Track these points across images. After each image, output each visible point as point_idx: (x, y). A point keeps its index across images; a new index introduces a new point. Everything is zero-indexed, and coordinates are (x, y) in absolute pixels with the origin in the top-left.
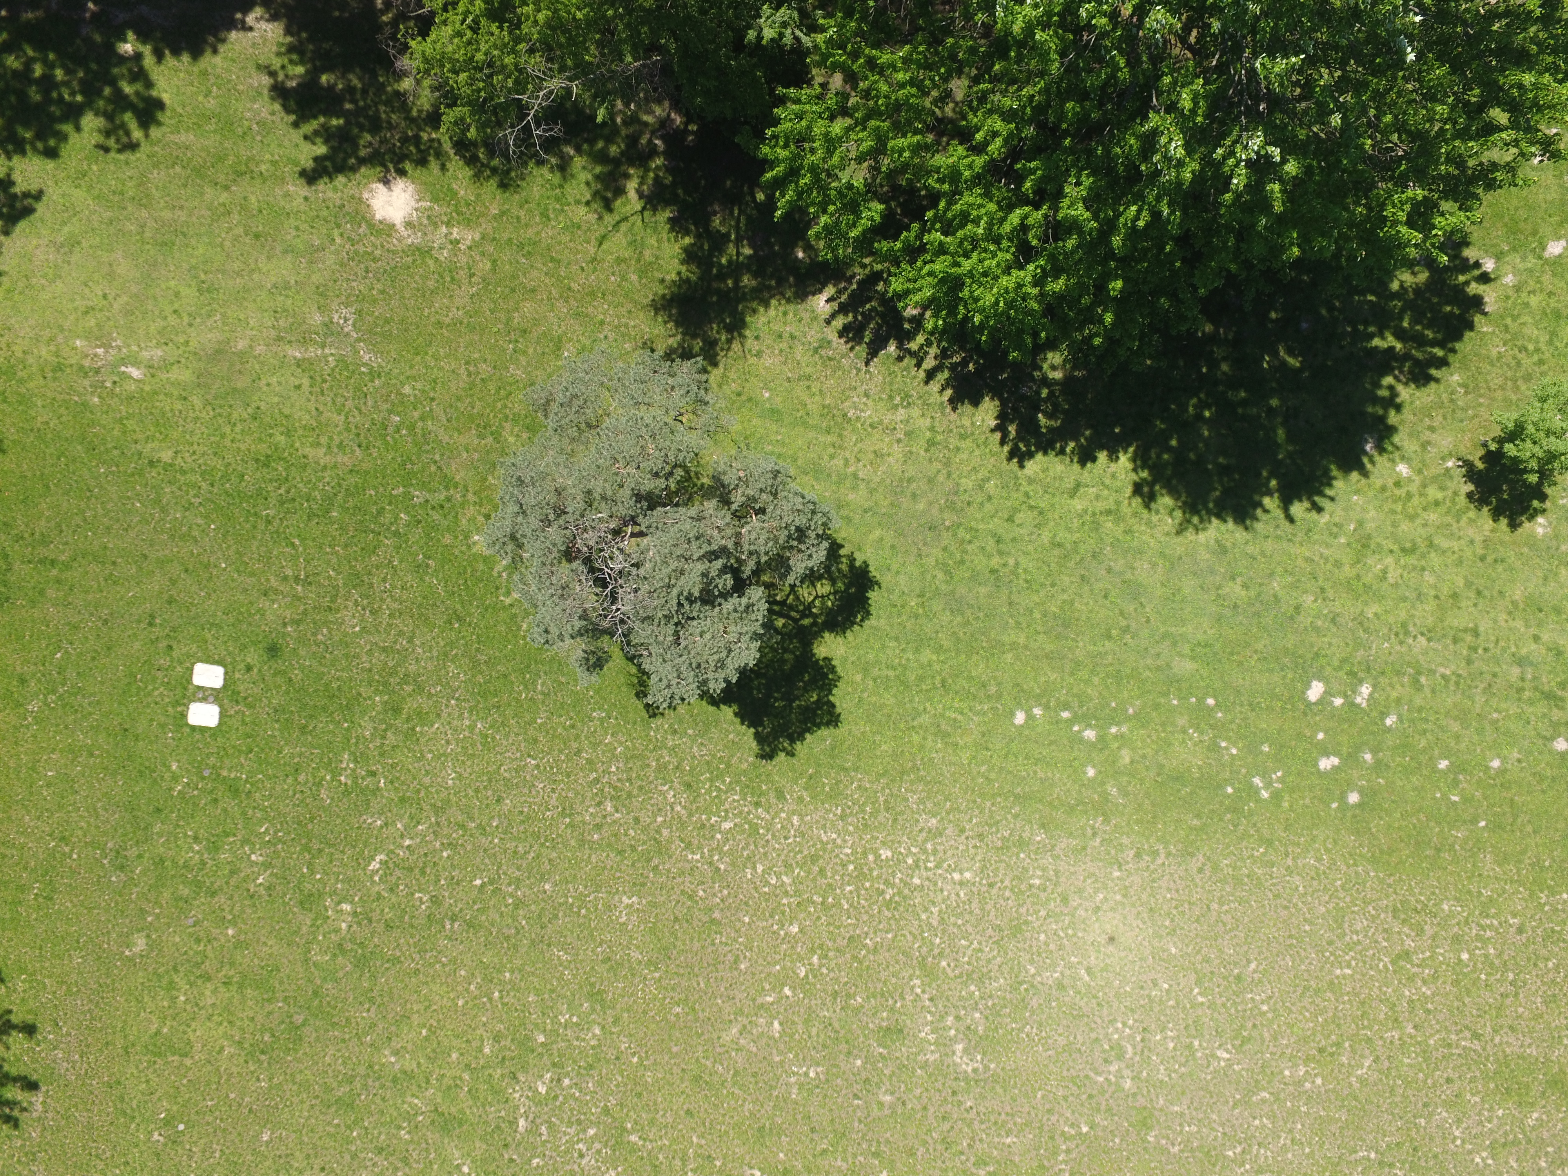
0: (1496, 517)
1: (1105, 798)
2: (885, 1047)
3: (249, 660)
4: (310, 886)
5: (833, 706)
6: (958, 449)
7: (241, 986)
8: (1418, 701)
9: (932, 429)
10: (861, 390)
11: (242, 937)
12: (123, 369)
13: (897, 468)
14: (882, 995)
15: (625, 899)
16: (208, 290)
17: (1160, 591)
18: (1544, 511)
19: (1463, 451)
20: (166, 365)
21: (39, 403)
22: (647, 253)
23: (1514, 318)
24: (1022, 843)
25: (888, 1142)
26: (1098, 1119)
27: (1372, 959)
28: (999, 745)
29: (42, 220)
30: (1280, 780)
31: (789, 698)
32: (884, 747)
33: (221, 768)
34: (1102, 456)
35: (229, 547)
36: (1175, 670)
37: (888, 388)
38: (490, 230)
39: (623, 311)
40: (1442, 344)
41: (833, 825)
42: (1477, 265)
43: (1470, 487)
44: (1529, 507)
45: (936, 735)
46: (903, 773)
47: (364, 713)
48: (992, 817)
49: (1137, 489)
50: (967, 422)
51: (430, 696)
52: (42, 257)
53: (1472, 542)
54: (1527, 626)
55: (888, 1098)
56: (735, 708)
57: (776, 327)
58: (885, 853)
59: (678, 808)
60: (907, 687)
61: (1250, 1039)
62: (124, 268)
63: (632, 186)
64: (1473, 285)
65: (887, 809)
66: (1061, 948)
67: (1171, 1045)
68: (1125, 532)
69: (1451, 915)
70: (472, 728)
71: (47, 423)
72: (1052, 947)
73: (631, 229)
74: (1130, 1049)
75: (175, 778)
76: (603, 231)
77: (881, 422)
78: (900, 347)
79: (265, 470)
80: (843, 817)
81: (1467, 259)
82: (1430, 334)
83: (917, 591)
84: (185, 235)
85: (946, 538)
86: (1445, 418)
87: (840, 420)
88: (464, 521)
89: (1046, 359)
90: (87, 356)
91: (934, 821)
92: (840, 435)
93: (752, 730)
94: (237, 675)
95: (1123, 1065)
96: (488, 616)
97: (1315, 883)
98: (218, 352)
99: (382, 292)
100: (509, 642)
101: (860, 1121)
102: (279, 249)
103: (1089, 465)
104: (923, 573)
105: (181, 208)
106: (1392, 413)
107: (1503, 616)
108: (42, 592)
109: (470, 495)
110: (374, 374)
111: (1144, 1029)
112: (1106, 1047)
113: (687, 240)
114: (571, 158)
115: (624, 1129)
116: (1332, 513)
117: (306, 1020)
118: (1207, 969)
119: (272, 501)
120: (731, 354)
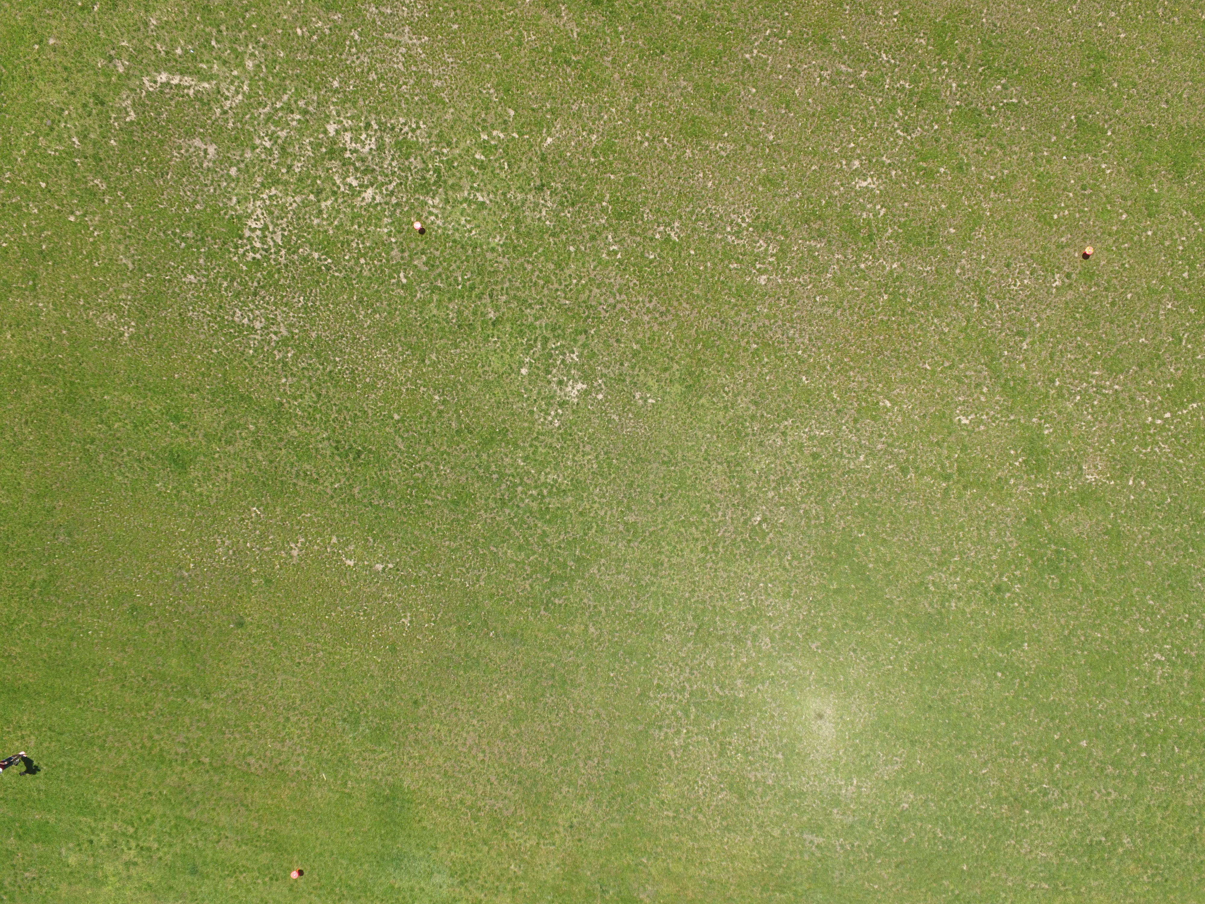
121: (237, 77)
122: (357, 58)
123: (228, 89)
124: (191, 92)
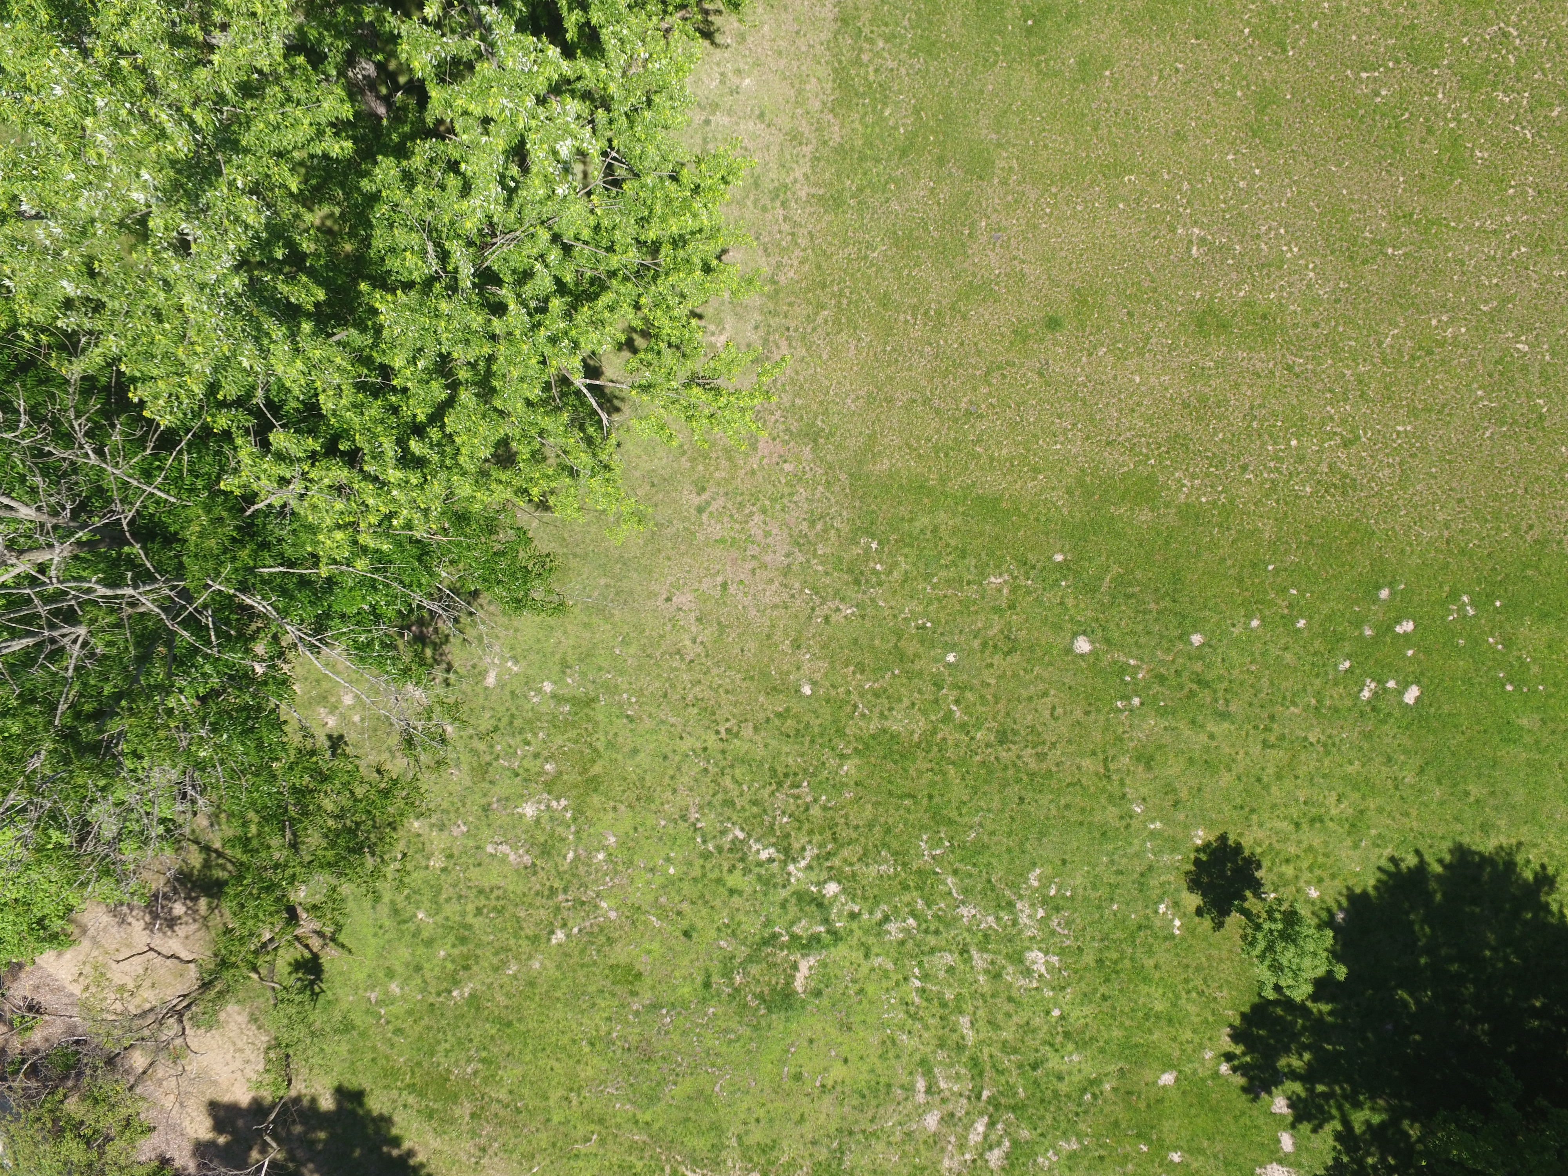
0: (1239, 847)
8: (1318, 682)
18: (1198, 850)
27: (1377, 440)
30: (1450, 612)
36: (1537, 717)
42: (1234, 1069)
43: (1258, 874)
44: (1210, 855)
53: (1261, 825)
61: (1497, 363)
69: (1303, 483)
82: (1279, 1011)
97: (1424, 513)
107: (1239, 758)
116: (1381, 857)
118: (1530, 431)
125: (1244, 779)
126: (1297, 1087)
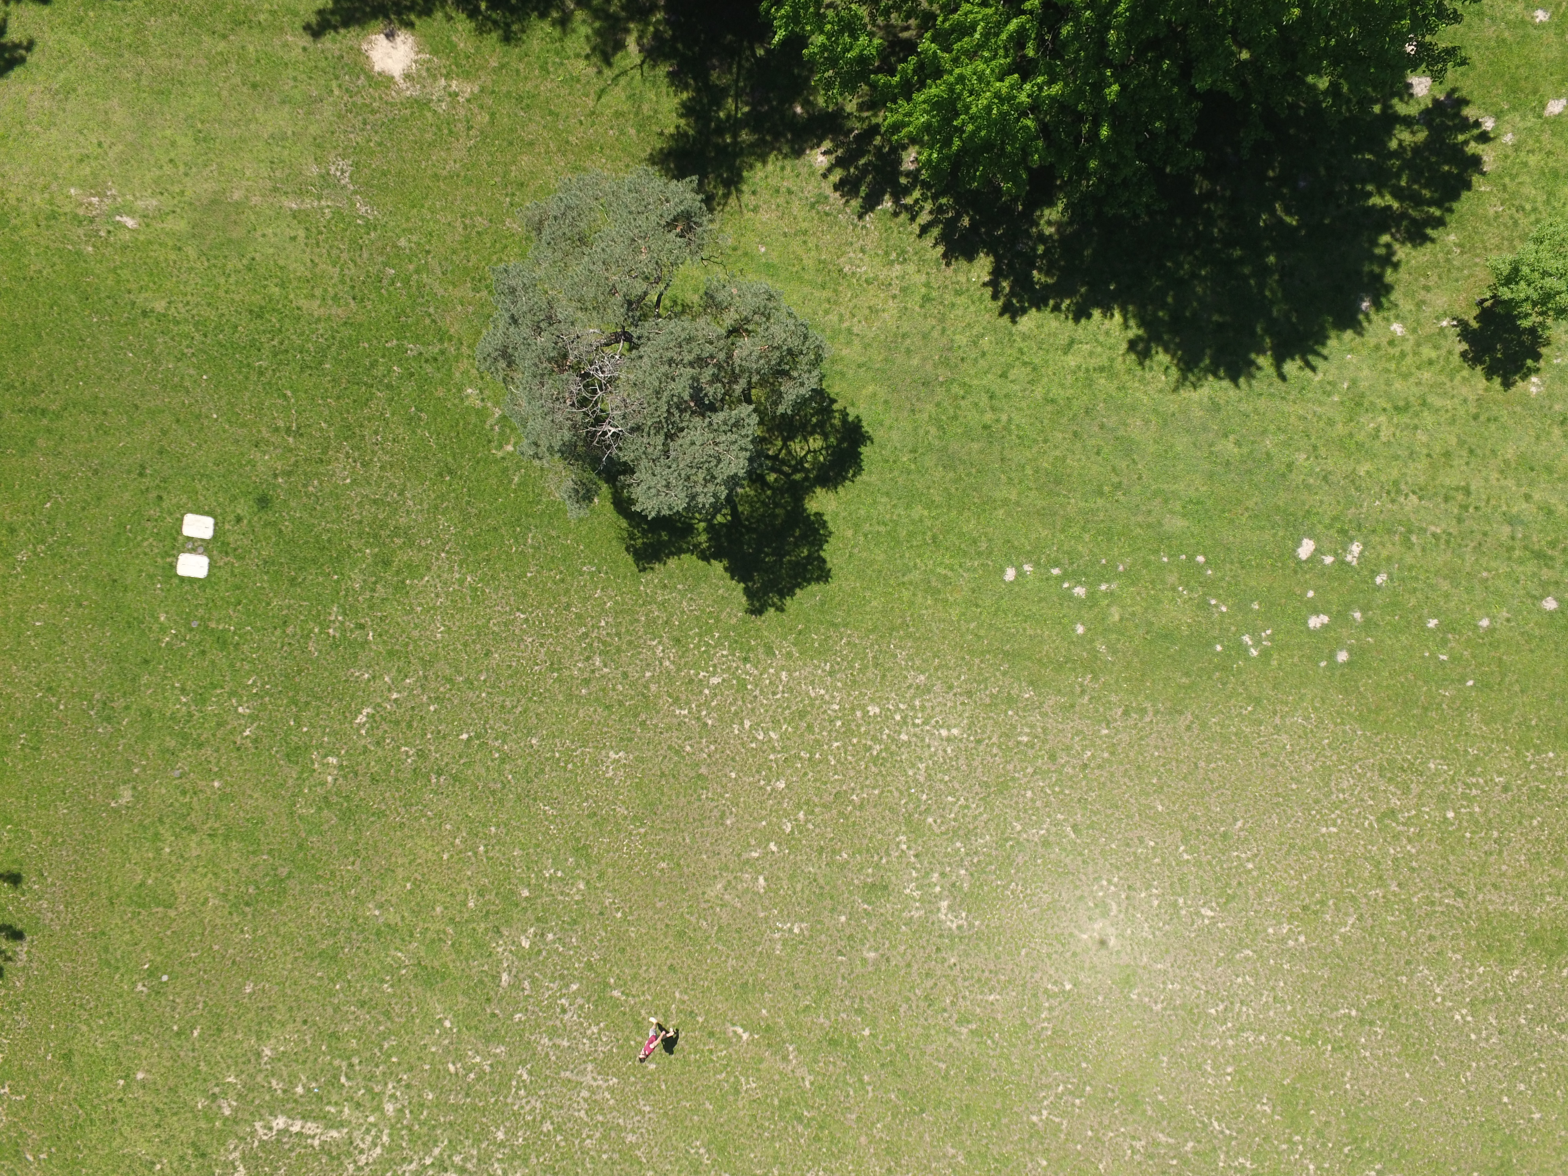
0: (1489, 376)
1: (1094, 654)
2: (869, 904)
3: (239, 511)
4: (296, 739)
5: (824, 561)
6: (953, 305)
7: (227, 838)
8: (1409, 560)
9: (927, 285)
10: (857, 246)
11: (228, 790)
12: (118, 218)
13: (892, 324)
14: (868, 851)
15: (612, 755)
16: (205, 140)
17: (1152, 449)
18: (1538, 370)
19: (1458, 310)
20: (161, 214)
21: (33, 251)
22: (646, 109)
23: (1513, 178)
24: (1010, 700)
25: (871, 999)
26: (1082, 976)
27: (1358, 817)
28: (988, 602)
29: (38, 66)
30: (1271, 638)
31: (780, 553)
32: (874, 603)
33: (209, 619)
34: (1097, 314)
35: (220, 398)
36: (1166, 527)
37: (884, 244)
38: (489, 83)
39: (621, 165)
40: (1439, 204)
41: (822, 682)
42: (1477, 124)
43: (1465, 346)
44: (1522, 366)
45: (926, 591)
46: (892, 629)
47: (354, 564)
48: (979, 674)
49: (1132, 345)
50: (962, 279)
51: (420, 549)
52: (37, 104)
53: (1465, 401)
54: (1519, 485)
55: (872, 955)
56: (726, 562)
57: (773, 182)
58: (873, 710)
59: (667, 663)
60: (898, 543)
61: (1234, 897)
62: (119, 116)
63: (631, 42)
64: (1473, 144)
65: (876, 665)
66: (1047, 805)
67: (1156, 903)
68: (1118, 388)
69: (1437, 774)
70: (461, 582)
71: (40, 272)
72: (1038, 804)
73: (629, 84)
74: (1114, 906)
75: (163, 630)
76: (601, 84)
77: (876, 278)
78: (896, 200)
79: (259, 321)
80: (831, 673)
81: (1467, 118)
82: (1427, 193)
83: (910, 447)
84: (181, 83)
85: (940, 393)
86: (1440, 278)
87: (835, 275)
88: (458, 375)
89: (1042, 216)
90: (81, 205)
91: (922, 677)
92: (835, 291)
93: (742, 585)
94: (227, 527)
95: (1108, 923)
96: (479, 468)
97: (1302, 742)
98: (214, 202)
99: (380, 144)
100: (500, 495)
101: (844, 978)
102: (276, 99)
103: (1083, 321)
104: (915, 429)
105: (178, 56)
106: (1389, 271)
107: (1495, 475)
108: (32, 442)
109: (465, 350)
110: (370, 227)
111: (1129, 887)
112: (1091, 904)
113: (685, 96)
114: (572, 12)
115: (607, 985)
116: (1325, 371)
117: (290, 872)
118: (1193, 826)
119: (266, 352)
120: (728, 209)
121: (375, 1125)
122: (528, 1102)
123: (363, 1140)
124: (316, 1142)
125: (1488, 453)
126: (1401, 108)
